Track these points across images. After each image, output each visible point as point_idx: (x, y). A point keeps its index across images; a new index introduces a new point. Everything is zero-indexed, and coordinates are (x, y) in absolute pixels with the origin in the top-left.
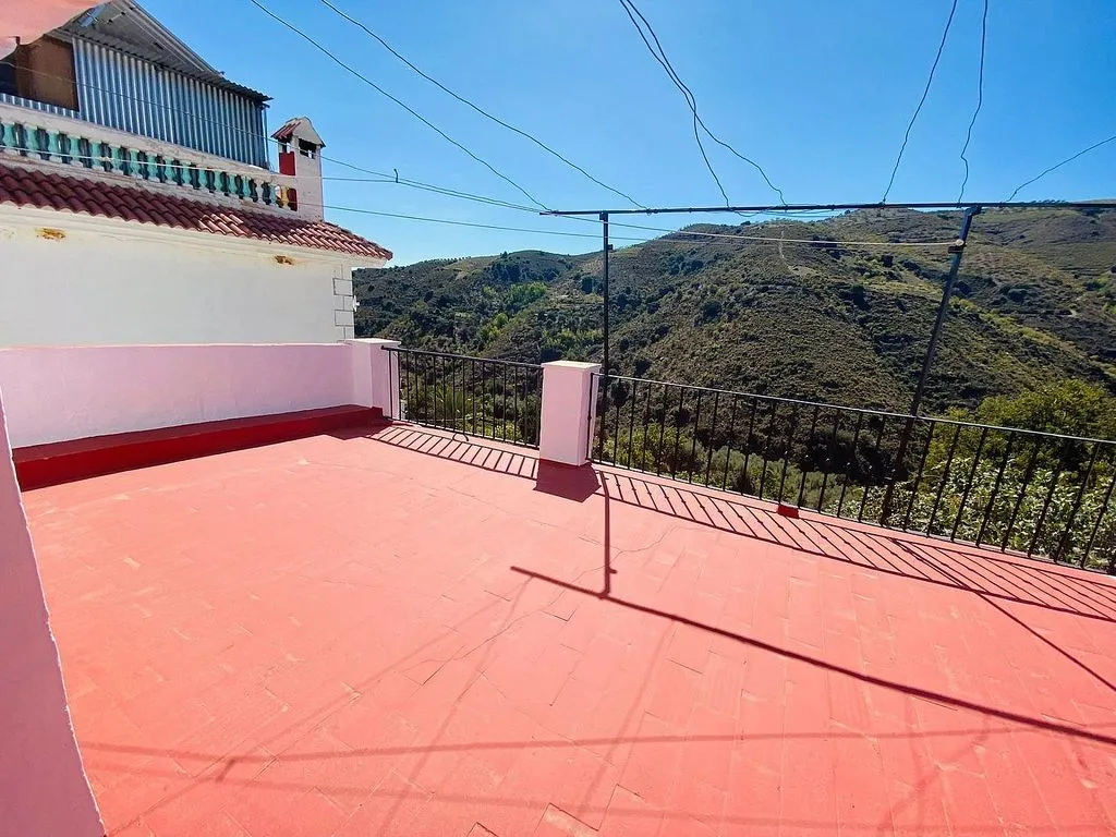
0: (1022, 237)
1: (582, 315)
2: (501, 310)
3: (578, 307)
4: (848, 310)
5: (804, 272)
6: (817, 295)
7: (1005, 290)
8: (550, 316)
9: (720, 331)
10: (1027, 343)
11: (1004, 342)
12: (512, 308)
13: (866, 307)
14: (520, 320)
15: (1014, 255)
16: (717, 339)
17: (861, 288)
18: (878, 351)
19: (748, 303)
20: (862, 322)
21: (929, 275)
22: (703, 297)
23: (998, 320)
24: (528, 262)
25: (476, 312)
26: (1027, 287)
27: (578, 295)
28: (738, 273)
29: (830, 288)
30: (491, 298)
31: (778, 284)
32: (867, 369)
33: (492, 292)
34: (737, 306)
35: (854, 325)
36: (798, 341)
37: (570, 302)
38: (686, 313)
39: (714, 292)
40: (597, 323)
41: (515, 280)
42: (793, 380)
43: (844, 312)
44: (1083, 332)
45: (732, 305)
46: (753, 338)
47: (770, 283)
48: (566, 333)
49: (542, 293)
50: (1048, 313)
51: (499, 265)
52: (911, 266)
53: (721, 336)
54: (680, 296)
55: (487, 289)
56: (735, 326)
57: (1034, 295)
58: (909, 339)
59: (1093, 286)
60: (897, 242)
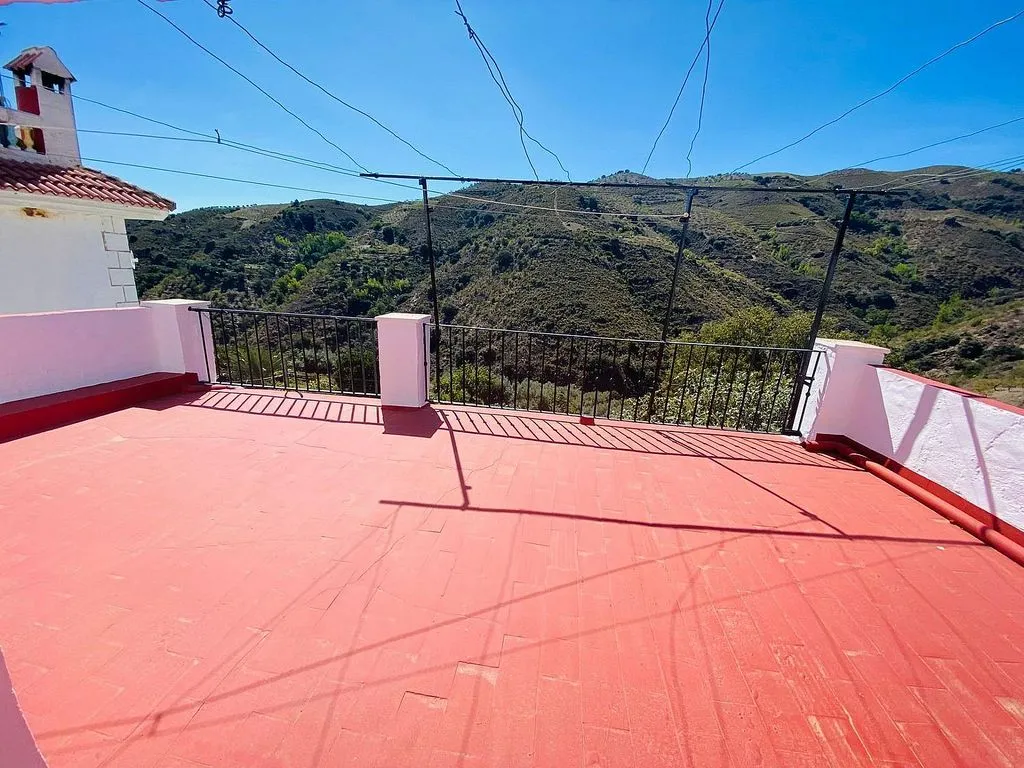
0: (721, 201)
1: (387, 265)
2: (298, 260)
3: (381, 257)
4: (609, 260)
5: (575, 227)
6: (586, 247)
7: (711, 242)
8: (353, 267)
9: (513, 279)
10: (727, 280)
11: (712, 281)
12: (311, 259)
13: (621, 256)
14: (321, 271)
15: (716, 214)
16: (512, 286)
17: (617, 241)
18: (631, 291)
19: (534, 254)
20: (619, 268)
21: (662, 230)
22: (497, 249)
23: (708, 264)
24: (323, 211)
25: (269, 263)
26: (725, 239)
27: (381, 245)
28: (525, 226)
29: (595, 241)
30: (285, 248)
31: (556, 238)
32: (625, 306)
33: (285, 242)
34: (526, 257)
35: (613, 272)
36: (575, 287)
37: (373, 252)
38: (484, 263)
39: (505, 244)
40: (403, 273)
41: (311, 229)
42: (573, 319)
43: (606, 261)
44: (760, 271)
45: (521, 256)
46: (540, 285)
47: (549, 237)
48: (372, 283)
49: (343, 243)
50: (738, 258)
51: (291, 215)
52: (650, 223)
53: (515, 284)
54: (477, 247)
55: (279, 239)
56: (526, 275)
57: (729, 245)
58: (652, 281)
59: (765, 238)
60: (640, 203)
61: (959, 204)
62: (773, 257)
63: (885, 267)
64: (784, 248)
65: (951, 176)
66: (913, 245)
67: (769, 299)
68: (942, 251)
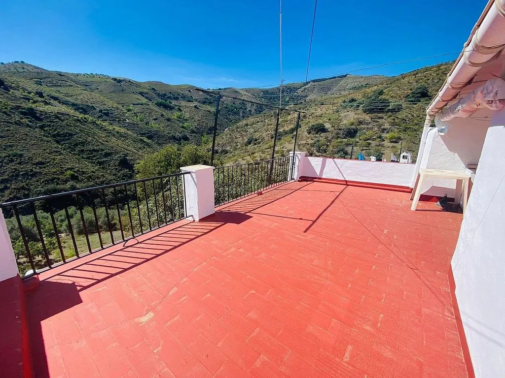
0: (98, 89)
4: (30, 122)
7: (101, 111)
10: (118, 132)
11: (110, 133)
13: (40, 119)
15: (96, 95)
17: (32, 109)
18: (58, 142)
20: (42, 127)
21: (65, 103)
23: (104, 124)
26: (108, 110)
29: (12, 109)
32: (56, 152)
35: (37, 130)
43: (28, 123)
44: (132, 126)
50: (119, 120)
52: (55, 99)
57: (112, 113)
58: (71, 135)
59: (129, 110)
60: (41, 85)
61: (196, 100)
62: (136, 120)
63: (181, 124)
64: (140, 116)
65: (190, 89)
66: (187, 116)
67: (141, 140)
68: (196, 118)
